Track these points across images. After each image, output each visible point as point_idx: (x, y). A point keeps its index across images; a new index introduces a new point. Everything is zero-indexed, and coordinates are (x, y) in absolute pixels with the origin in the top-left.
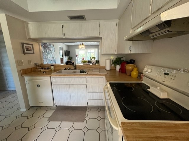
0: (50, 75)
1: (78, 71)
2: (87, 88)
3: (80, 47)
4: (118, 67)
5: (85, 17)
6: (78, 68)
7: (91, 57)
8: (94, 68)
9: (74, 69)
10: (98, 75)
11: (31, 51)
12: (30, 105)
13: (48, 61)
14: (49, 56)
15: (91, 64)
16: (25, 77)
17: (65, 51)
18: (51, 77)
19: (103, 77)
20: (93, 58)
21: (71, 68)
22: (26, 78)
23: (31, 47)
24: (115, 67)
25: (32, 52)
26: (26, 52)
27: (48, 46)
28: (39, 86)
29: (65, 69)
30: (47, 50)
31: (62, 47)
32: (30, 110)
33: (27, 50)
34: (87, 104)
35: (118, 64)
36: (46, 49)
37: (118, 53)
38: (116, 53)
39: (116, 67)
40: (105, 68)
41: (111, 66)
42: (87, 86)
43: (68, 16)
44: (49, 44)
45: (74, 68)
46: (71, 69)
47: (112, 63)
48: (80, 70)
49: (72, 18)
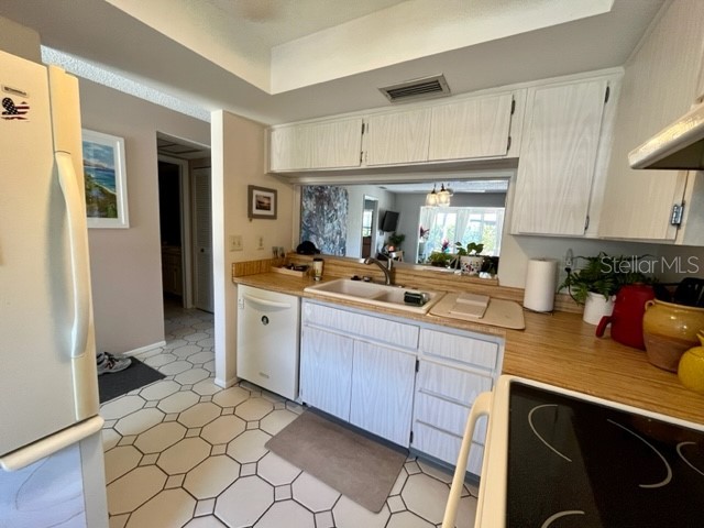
0: (299, 293)
1: (399, 292)
2: (417, 370)
3: (431, 199)
4: (597, 308)
5: (446, 83)
6: (403, 282)
7: (459, 244)
8: (468, 292)
9: (385, 283)
10: (473, 327)
11: (269, 209)
12: (239, 375)
13: (322, 243)
14: (329, 226)
15: (458, 272)
16: (239, 286)
17: (381, 212)
18: (303, 299)
19: (498, 339)
20: (472, 246)
21: (377, 279)
22: (242, 289)
23: (269, 198)
24: (581, 301)
25: (271, 213)
26: (256, 211)
27: (330, 194)
28: (267, 322)
29: (356, 278)
30: (325, 208)
31: (372, 199)
32: (236, 389)
33: (260, 206)
34: (411, 441)
35: (596, 291)
36: (322, 205)
37: (604, 235)
38: (591, 234)
39: (583, 304)
40: (523, 297)
41: (556, 296)
42: (417, 362)
43: (381, 90)
44: (334, 188)
45: (384, 279)
46: (374, 282)
47: (562, 280)
48: (405, 290)
49: (397, 94)
